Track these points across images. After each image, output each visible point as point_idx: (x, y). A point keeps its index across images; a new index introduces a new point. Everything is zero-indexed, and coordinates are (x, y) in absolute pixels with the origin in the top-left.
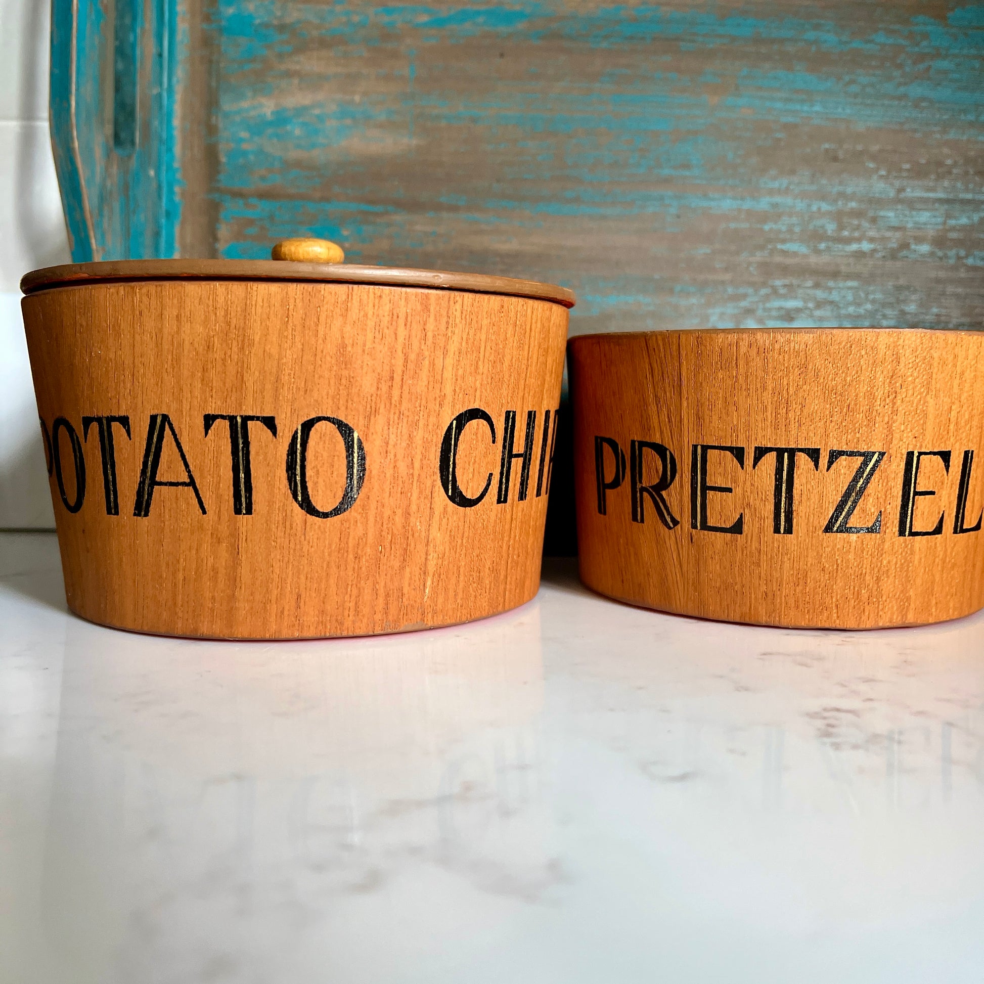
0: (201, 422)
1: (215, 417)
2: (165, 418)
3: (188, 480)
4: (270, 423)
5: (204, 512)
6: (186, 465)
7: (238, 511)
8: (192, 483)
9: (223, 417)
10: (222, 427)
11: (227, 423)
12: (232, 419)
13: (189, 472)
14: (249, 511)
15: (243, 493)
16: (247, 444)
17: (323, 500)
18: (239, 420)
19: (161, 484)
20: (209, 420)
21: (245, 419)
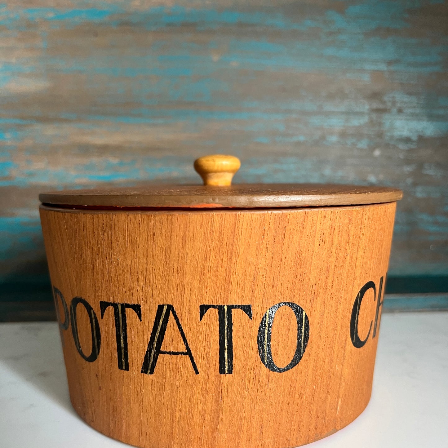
0: (197, 311)
1: (208, 307)
2: (170, 307)
3: (185, 351)
4: (247, 309)
5: (197, 373)
6: (185, 340)
7: (222, 371)
8: (189, 353)
9: (214, 307)
10: (212, 314)
11: (217, 310)
12: (221, 308)
13: (187, 345)
14: (230, 372)
15: (226, 359)
16: (230, 324)
17: (281, 361)
18: (226, 308)
19: (164, 353)
20: (203, 309)
21: (230, 308)
